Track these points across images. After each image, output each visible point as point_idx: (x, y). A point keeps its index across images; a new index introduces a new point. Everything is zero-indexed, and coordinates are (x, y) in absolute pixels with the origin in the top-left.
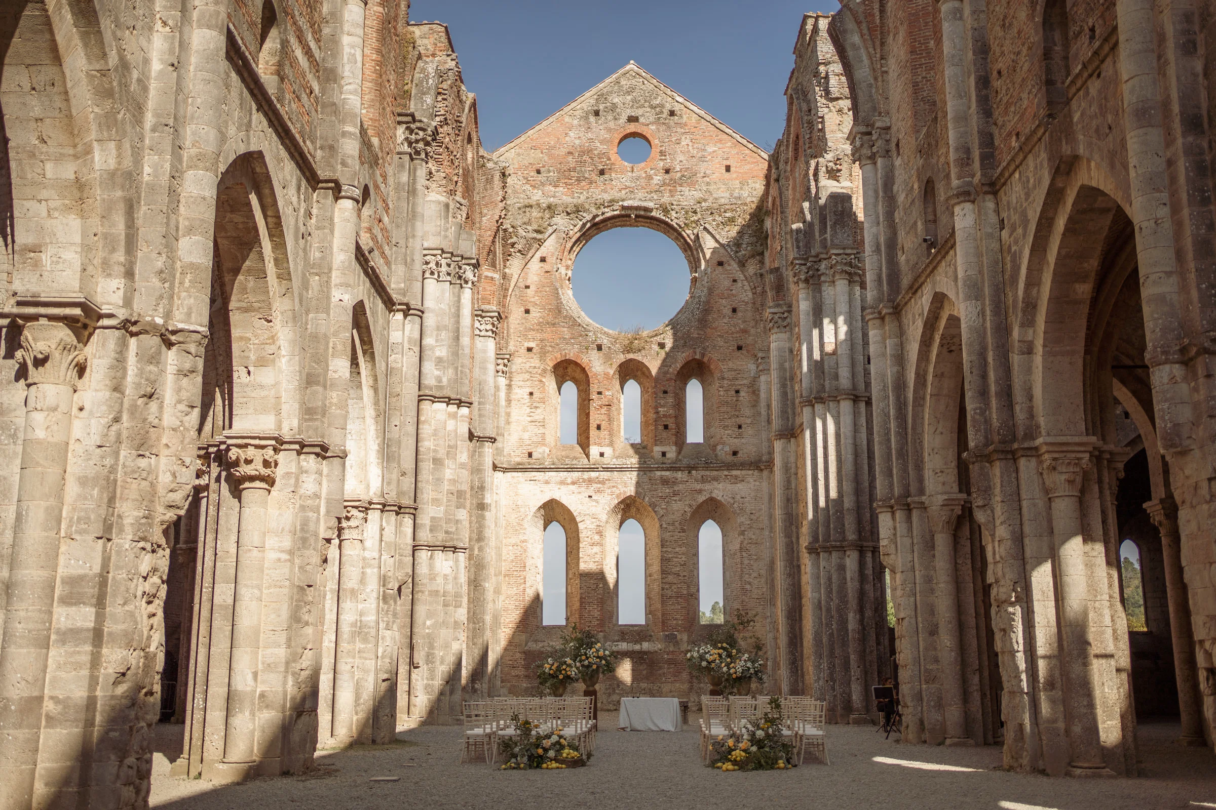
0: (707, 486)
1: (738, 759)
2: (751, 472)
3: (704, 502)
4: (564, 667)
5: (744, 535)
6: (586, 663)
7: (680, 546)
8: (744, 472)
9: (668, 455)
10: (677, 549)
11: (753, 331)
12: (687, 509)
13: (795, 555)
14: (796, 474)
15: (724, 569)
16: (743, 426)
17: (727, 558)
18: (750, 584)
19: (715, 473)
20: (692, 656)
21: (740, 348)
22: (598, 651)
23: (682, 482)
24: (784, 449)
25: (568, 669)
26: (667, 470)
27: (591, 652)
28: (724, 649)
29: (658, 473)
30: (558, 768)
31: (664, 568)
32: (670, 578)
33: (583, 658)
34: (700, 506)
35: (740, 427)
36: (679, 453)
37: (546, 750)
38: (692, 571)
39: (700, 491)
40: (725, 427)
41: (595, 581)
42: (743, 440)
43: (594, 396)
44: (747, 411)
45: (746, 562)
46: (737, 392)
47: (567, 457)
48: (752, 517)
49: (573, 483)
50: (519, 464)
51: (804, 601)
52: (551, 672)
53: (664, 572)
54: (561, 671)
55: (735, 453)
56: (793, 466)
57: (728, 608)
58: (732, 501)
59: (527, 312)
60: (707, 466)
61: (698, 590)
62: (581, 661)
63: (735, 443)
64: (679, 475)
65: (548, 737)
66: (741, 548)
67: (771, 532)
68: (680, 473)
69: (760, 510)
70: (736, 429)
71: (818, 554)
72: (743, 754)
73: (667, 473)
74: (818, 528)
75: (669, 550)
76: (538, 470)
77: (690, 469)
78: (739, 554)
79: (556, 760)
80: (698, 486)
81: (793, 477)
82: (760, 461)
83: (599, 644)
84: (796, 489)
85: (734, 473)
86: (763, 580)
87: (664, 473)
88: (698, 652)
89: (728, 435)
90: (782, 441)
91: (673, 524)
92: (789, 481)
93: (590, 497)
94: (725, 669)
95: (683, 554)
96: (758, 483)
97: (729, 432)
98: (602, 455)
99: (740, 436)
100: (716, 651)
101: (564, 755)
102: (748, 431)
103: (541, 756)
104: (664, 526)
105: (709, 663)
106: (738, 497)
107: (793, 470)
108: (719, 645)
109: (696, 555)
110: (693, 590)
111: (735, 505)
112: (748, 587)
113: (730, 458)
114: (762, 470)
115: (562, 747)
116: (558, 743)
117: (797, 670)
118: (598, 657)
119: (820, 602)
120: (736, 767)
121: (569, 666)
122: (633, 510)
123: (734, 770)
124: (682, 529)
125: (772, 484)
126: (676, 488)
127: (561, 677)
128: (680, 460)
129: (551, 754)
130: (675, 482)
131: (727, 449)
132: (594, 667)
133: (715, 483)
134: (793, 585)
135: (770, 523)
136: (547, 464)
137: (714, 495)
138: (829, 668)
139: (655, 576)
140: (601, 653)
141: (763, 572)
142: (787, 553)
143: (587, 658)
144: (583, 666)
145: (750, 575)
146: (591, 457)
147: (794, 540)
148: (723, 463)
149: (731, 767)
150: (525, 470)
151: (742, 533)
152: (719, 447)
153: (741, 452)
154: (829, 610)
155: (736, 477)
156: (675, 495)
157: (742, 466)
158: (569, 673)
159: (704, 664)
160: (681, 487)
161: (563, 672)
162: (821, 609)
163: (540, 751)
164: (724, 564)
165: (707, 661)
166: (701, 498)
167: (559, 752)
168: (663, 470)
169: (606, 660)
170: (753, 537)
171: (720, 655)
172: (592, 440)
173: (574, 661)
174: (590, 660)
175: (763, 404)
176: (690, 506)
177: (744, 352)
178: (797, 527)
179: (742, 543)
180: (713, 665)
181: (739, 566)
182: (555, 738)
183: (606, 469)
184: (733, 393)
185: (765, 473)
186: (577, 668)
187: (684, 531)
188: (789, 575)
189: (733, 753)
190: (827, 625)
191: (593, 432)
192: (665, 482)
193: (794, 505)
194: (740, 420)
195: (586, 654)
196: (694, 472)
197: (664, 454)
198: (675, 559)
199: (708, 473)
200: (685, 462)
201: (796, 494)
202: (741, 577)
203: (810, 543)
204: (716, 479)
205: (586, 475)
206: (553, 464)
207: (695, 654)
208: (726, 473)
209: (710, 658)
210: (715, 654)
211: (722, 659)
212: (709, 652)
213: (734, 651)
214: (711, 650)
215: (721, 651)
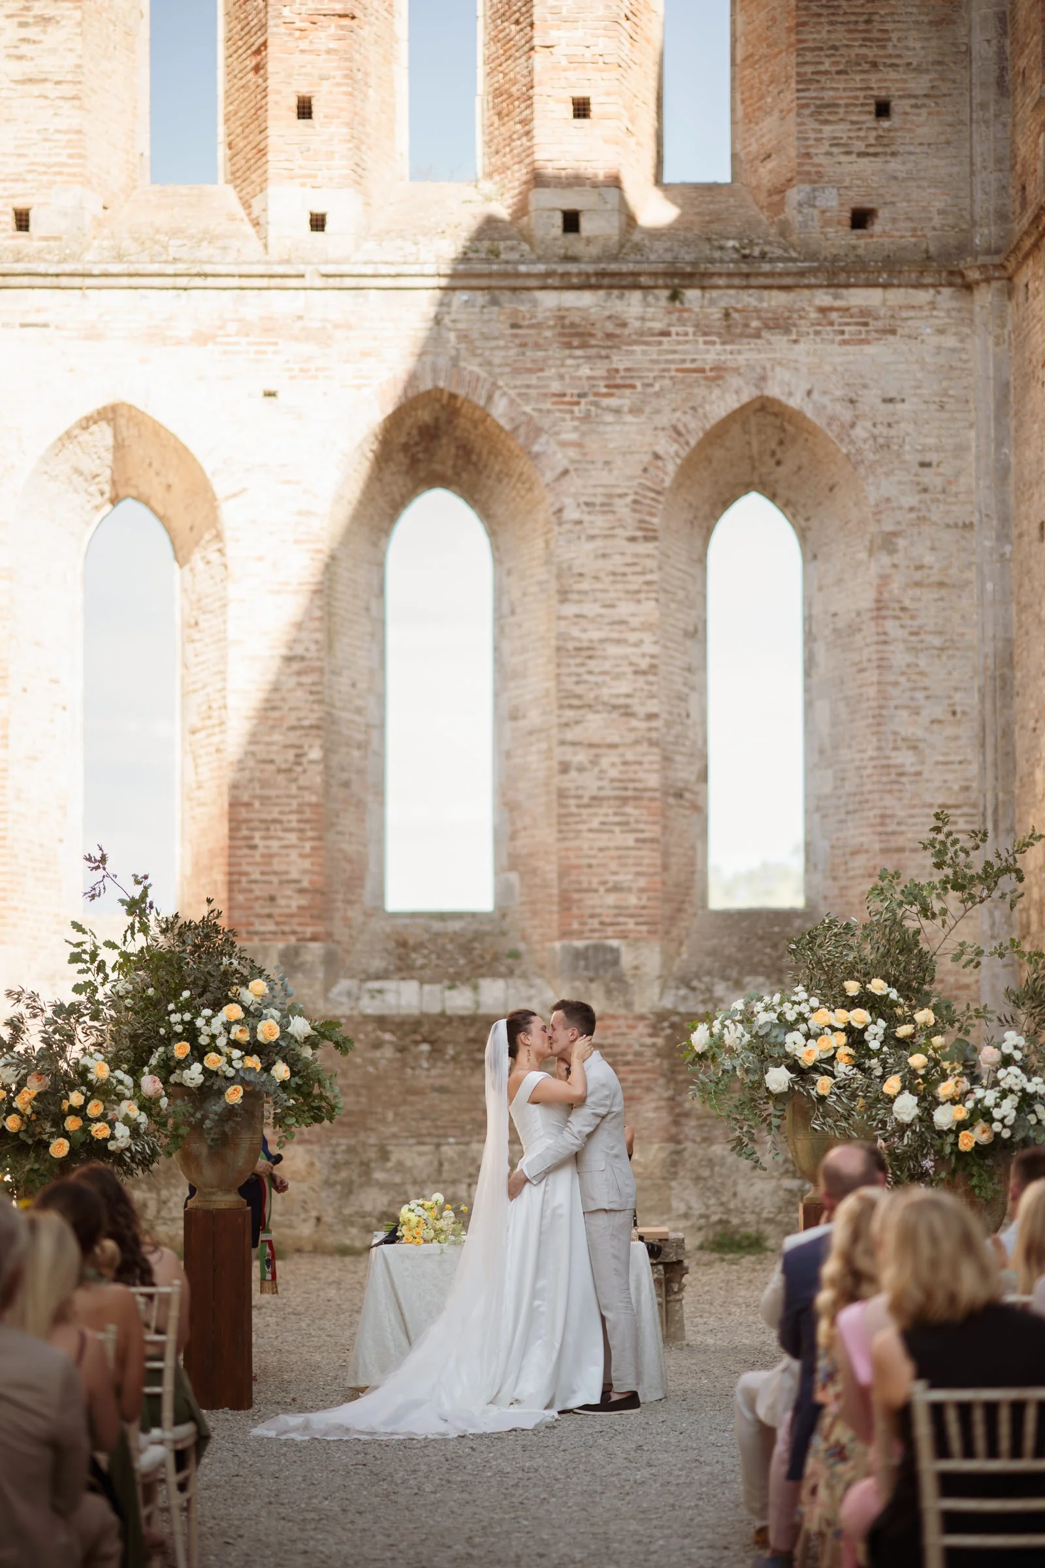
0: (746, 354)
2: (923, 296)
3: (732, 417)
4: (76, 1099)
5: (892, 550)
6: (193, 1075)
7: (635, 596)
8: (896, 296)
9: (586, 226)
10: (624, 609)
12: (666, 446)
15: (807, 690)
16: (897, 106)
17: (820, 648)
18: (914, 745)
19: (778, 299)
20: (717, 1041)
22: (252, 1015)
23: (642, 337)
25: (95, 1109)
26: (587, 284)
28: (877, 1006)
29: (549, 300)
31: (569, 683)
32: (595, 726)
33: (181, 1049)
34: (717, 434)
35: (883, 109)
38: (682, 698)
39: (717, 374)
40: (823, 110)
41: (293, 737)
42: (894, 165)
44: (915, 44)
45: (899, 658)
47: (175, 233)
48: (927, 475)
49: (202, 338)
52: (13, 1124)
53: (569, 702)
54: (58, 1119)
55: (861, 219)
57: (823, 845)
58: (847, 415)
60: (749, 270)
61: (703, 776)
62: (168, 1068)
63: (857, 178)
64: (632, 305)
66: (880, 608)
67: (1003, 537)
68: (636, 296)
69: (960, 449)
70: (869, 120)
73: (586, 299)
75: (590, 609)
76: (55, 280)
77: (677, 280)
78: (870, 628)
80: (712, 354)
82: (963, 249)
83: (258, 986)
85: (858, 298)
86: (967, 731)
87: (571, 299)
88: (747, 1018)
89: (835, 141)
91: (607, 507)
93: (270, 394)
94: (906, 1107)
95: (646, 627)
96: (950, 341)
97: (840, 130)
98: (318, 223)
99: (883, 148)
100: (840, 1017)
102: (916, 125)
105: (802, 1074)
106: (870, 399)
108: (852, 988)
109: (697, 633)
110: (684, 773)
111: (859, 432)
112: (905, 759)
113: (841, 238)
114: (969, 287)
118: (253, 1048)
121: (104, 1092)
122: (446, 450)
124: (642, 525)
125: (1016, 341)
126: (620, 361)
127: (59, 1148)
128: (637, 249)
130: (615, 336)
131: (829, 199)
132: (234, 1095)
133: (779, 341)
135: (1003, 502)
136: (90, 260)
137: (774, 390)
139: (534, 717)
140: (268, 1031)
141: (969, 701)
143: (199, 1053)
144: (177, 1091)
145: (916, 712)
146: (273, 232)
148: (812, 256)
151: (888, 543)
152: (796, 195)
153: (883, 214)
155: (865, 316)
156: (614, 387)
157: (890, 268)
158: (99, 1130)
159: (778, 1078)
160: (636, 357)
161: (72, 1124)
164: (808, 673)
165: (794, 1066)
166: (723, 403)
168: (567, 284)
169: (293, 1062)
170: (929, 559)
171: (855, 1036)
172: (275, 161)
173: (134, 1073)
174: (213, 1061)
175: (980, 8)
176: (678, 433)
179: (884, 579)
180: (824, 1085)
181: (872, 676)
183: (335, 281)
185: (985, 297)
186: (148, 1105)
187: (650, 536)
191: (281, 126)
192: (576, 334)
194: (886, 83)
195: (191, 1033)
196: (692, 295)
197: (571, 221)
198: (612, 650)
199: (749, 299)
200: (659, 256)
202: (879, 720)
204: (781, 324)
205: (255, 305)
206: (119, 258)
207: (735, 1035)
208: (823, 298)
209: (808, 1053)
210: (834, 1029)
211: (870, 1054)
212: (802, 1018)
213: (924, 1016)
214: (813, 1010)
215: (859, 1017)
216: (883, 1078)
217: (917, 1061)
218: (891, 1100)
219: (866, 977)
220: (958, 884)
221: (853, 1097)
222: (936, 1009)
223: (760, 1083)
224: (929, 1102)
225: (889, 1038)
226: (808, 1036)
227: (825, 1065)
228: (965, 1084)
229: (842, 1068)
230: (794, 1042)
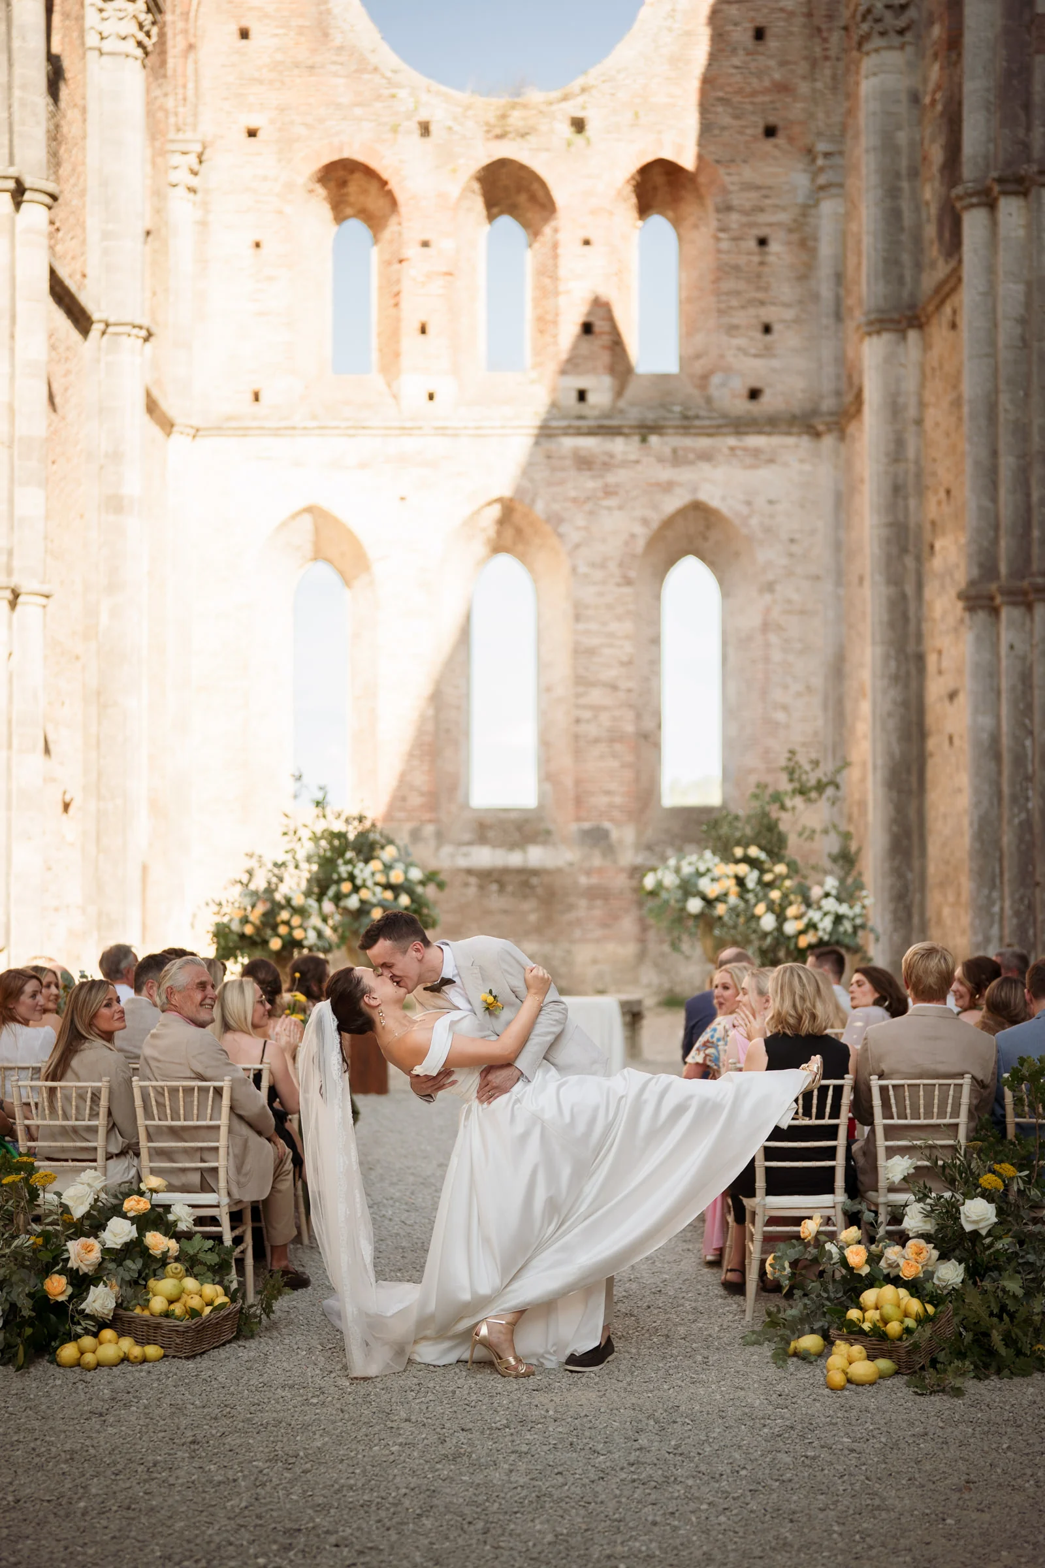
0: (684, 475)
1: (894, 1328)
2: (790, 441)
3: (679, 512)
4: (285, 915)
5: (773, 592)
6: (353, 902)
7: (619, 619)
8: (775, 440)
9: (591, 398)
10: (614, 626)
11: (804, 88)
12: (639, 529)
13: (912, 627)
14: (919, 422)
15: (724, 674)
16: (777, 327)
17: (731, 650)
18: (785, 708)
19: (704, 442)
20: (659, 885)
21: (770, 132)
22: (388, 868)
23: (625, 464)
24: (890, 359)
25: (296, 921)
26: (591, 432)
27: (365, 872)
28: (753, 863)
29: (568, 442)
30: (125, 1359)
31: (581, 670)
32: (596, 696)
33: (346, 887)
34: (668, 523)
35: (767, 329)
36: (619, 392)
37: (81, 1282)
38: (647, 679)
39: (669, 486)
40: (732, 329)
42: (775, 363)
43: (412, 251)
44: (786, 291)
45: (777, 656)
46: (762, 242)
47: (347, 403)
48: (795, 548)
49: (362, 466)
50: (229, 418)
51: (932, 744)
52: (248, 930)
53: (582, 682)
54: (274, 927)
55: (754, 394)
56: (912, 402)
57: (733, 766)
58: (744, 510)
59: (244, 34)
60: (688, 424)
61: (659, 726)
62: (338, 898)
63: (753, 370)
64: (618, 445)
65: (94, 1224)
66: (766, 627)
67: (839, 584)
68: (620, 440)
69: (813, 532)
70: (759, 335)
71: (995, 611)
72: (915, 1305)
73: (591, 441)
74: (995, 541)
75: (593, 626)
76: (276, 432)
77: (645, 430)
78: (759, 638)
79: (119, 1322)
80: (665, 474)
81: (912, 429)
82: (815, 412)
83: (391, 850)
84: (917, 462)
85: (753, 440)
86: (817, 699)
87: (581, 441)
88: (677, 870)
89: (739, 349)
90: (886, 336)
91: (603, 566)
92: (899, 443)
93: (402, 499)
94: (768, 922)
95: (627, 637)
96: (807, 467)
97: (740, 341)
98: (431, 397)
99: (767, 352)
100: (732, 869)
101: (158, 1304)
102: (787, 339)
103: (60, 1308)
104: (583, 569)
105: (709, 902)
106: (761, 500)
107: (912, 412)
108: (739, 852)
109: (656, 641)
110: (648, 724)
111: (754, 520)
112: (780, 716)
113: (742, 406)
114: (818, 435)
115: (155, 1265)
116: (135, 1248)
117: (910, 916)
118: (388, 886)
119: (995, 739)
120: (884, 1364)
121: (301, 911)
122: (508, 532)
123: (882, 1376)
124: (624, 576)
125: (846, 467)
126: (611, 479)
127: (275, 944)
128: (621, 411)
129: (100, 1300)
130: (608, 465)
131: (736, 382)
133: (705, 467)
134: (905, 704)
135: (839, 563)
136: (298, 417)
137: (703, 496)
138: (1017, 914)
139: (559, 691)
140: (396, 877)
141: (818, 682)
142: (892, 625)
143: (356, 889)
144: (344, 911)
145: (787, 688)
146: (405, 402)
147: (910, 589)
148: (724, 416)
149: (863, 1369)
150: (244, 432)
151: (770, 587)
152: (716, 379)
153: (768, 391)
154: (1019, 760)
155: (756, 452)
156: (608, 494)
157: (772, 424)
158: (298, 934)
159: (695, 905)
160: (621, 476)
161: (283, 930)
162: (997, 757)
163: (57, 1286)
164: (724, 664)
165: (704, 898)
166: (672, 504)
167: (138, 1285)
168: (579, 432)
169: (411, 893)
170: (795, 597)
171: (740, 881)
172: (406, 360)
173: (319, 900)
174: (365, 894)
175: (825, 270)
176: (645, 522)
177: (780, 140)
178: (919, 559)
179: (768, 610)
180: (721, 909)
181: (760, 666)
182: (119, 1232)
183: (442, 431)
184: (752, 244)
185: (828, 441)
186: (327, 920)
187: (628, 582)
188: (895, 679)
189: (869, 1296)
190: (1014, 799)
191: (409, 339)
192: (584, 463)
193: (912, 503)
194: (769, 314)
195: (352, 878)
196: (654, 439)
197: (582, 396)
198: (607, 651)
199: (688, 441)
200: (634, 415)
201: (919, 475)
202: (764, 693)
203: (972, 583)
204: (706, 456)
205: (394, 446)
206: (314, 418)
207: (670, 880)
208: (732, 441)
209: (711, 889)
210: (728, 877)
211: (748, 891)
212: (708, 870)
213: (781, 869)
214: (716, 865)
215: (743, 869)
216: (755, 905)
217: (775, 895)
218: (759, 918)
219: (746, 846)
220: (802, 791)
221: (738, 916)
222: (788, 865)
223: (683, 909)
224: (781, 918)
225: (760, 882)
226: (713, 880)
227: (722, 898)
228: (803, 908)
229: (733, 899)
230: (705, 885)
